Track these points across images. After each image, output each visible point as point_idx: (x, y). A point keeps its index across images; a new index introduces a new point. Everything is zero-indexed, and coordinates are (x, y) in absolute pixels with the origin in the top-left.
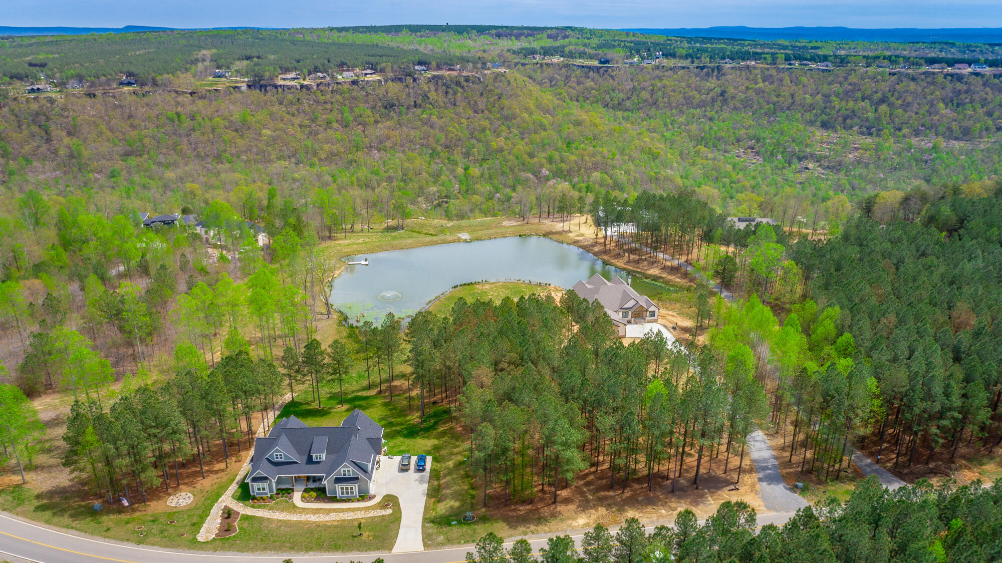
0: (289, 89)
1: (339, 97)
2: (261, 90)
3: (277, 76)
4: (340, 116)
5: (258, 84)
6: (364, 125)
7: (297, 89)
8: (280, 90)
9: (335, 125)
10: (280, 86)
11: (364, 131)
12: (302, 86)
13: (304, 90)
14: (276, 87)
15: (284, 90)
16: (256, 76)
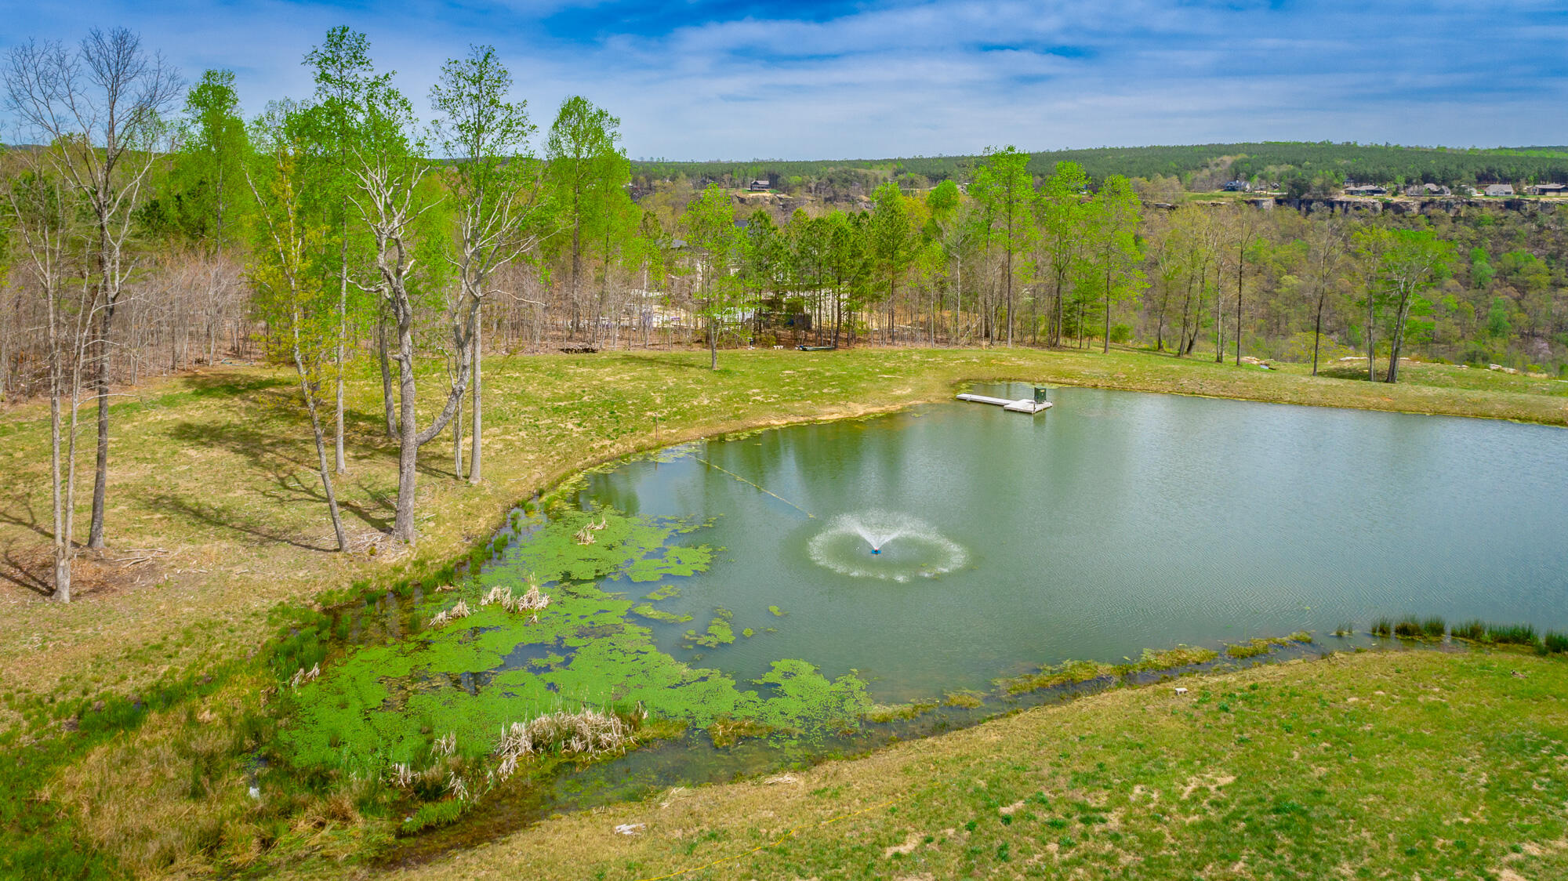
0: (1357, 208)
1: (1470, 232)
2: (1299, 209)
3: (1337, 186)
4: (1464, 266)
5: (1297, 197)
6: (1523, 289)
7: (1375, 210)
8: (1337, 209)
9: (1451, 283)
10: (1341, 203)
11: (1518, 300)
12: (1387, 205)
13: (1391, 212)
14: (1331, 204)
15: (1346, 211)
16: (1294, 185)
